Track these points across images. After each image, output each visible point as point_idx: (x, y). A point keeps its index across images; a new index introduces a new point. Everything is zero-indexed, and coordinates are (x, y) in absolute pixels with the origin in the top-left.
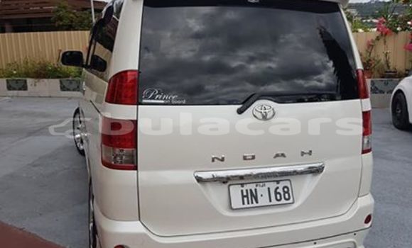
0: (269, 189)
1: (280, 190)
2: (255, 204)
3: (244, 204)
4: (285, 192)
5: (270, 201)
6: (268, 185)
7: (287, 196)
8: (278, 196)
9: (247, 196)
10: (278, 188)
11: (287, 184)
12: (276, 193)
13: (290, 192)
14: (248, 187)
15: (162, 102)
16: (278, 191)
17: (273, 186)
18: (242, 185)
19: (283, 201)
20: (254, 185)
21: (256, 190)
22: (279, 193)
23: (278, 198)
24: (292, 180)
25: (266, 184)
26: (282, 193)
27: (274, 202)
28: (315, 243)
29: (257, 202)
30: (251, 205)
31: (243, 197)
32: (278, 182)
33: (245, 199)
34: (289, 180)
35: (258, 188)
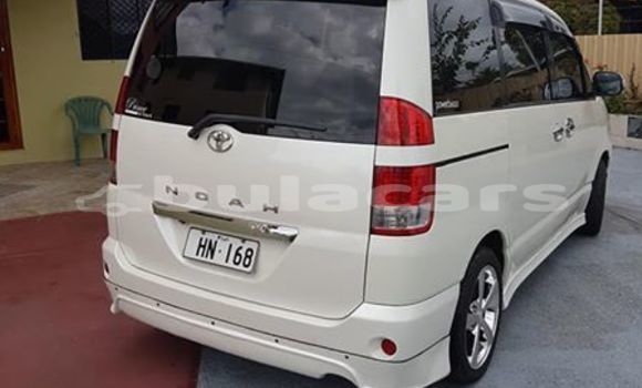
0: (231, 246)
1: (242, 252)
2: (209, 259)
3: (197, 254)
4: (247, 256)
5: (227, 261)
6: (231, 240)
7: (247, 263)
8: (238, 258)
9: (204, 247)
10: (241, 248)
11: (254, 246)
12: (237, 254)
13: (253, 258)
14: (209, 236)
15: (135, 113)
16: (240, 252)
17: (237, 243)
18: (204, 232)
19: (241, 267)
20: (217, 236)
21: (216, 242)
22: (240, 256)
23: (237, 261)
24: (262, 243)
25: (230, 239)
26: (243, 256)
27: (230, 264)
28: (277, 341)
29: (212, 257)
30: (203, 259)
31: (200, 246)
32: (244, 241)
33: (201, 249)
34: (258, 242)
35: (219, 241)
